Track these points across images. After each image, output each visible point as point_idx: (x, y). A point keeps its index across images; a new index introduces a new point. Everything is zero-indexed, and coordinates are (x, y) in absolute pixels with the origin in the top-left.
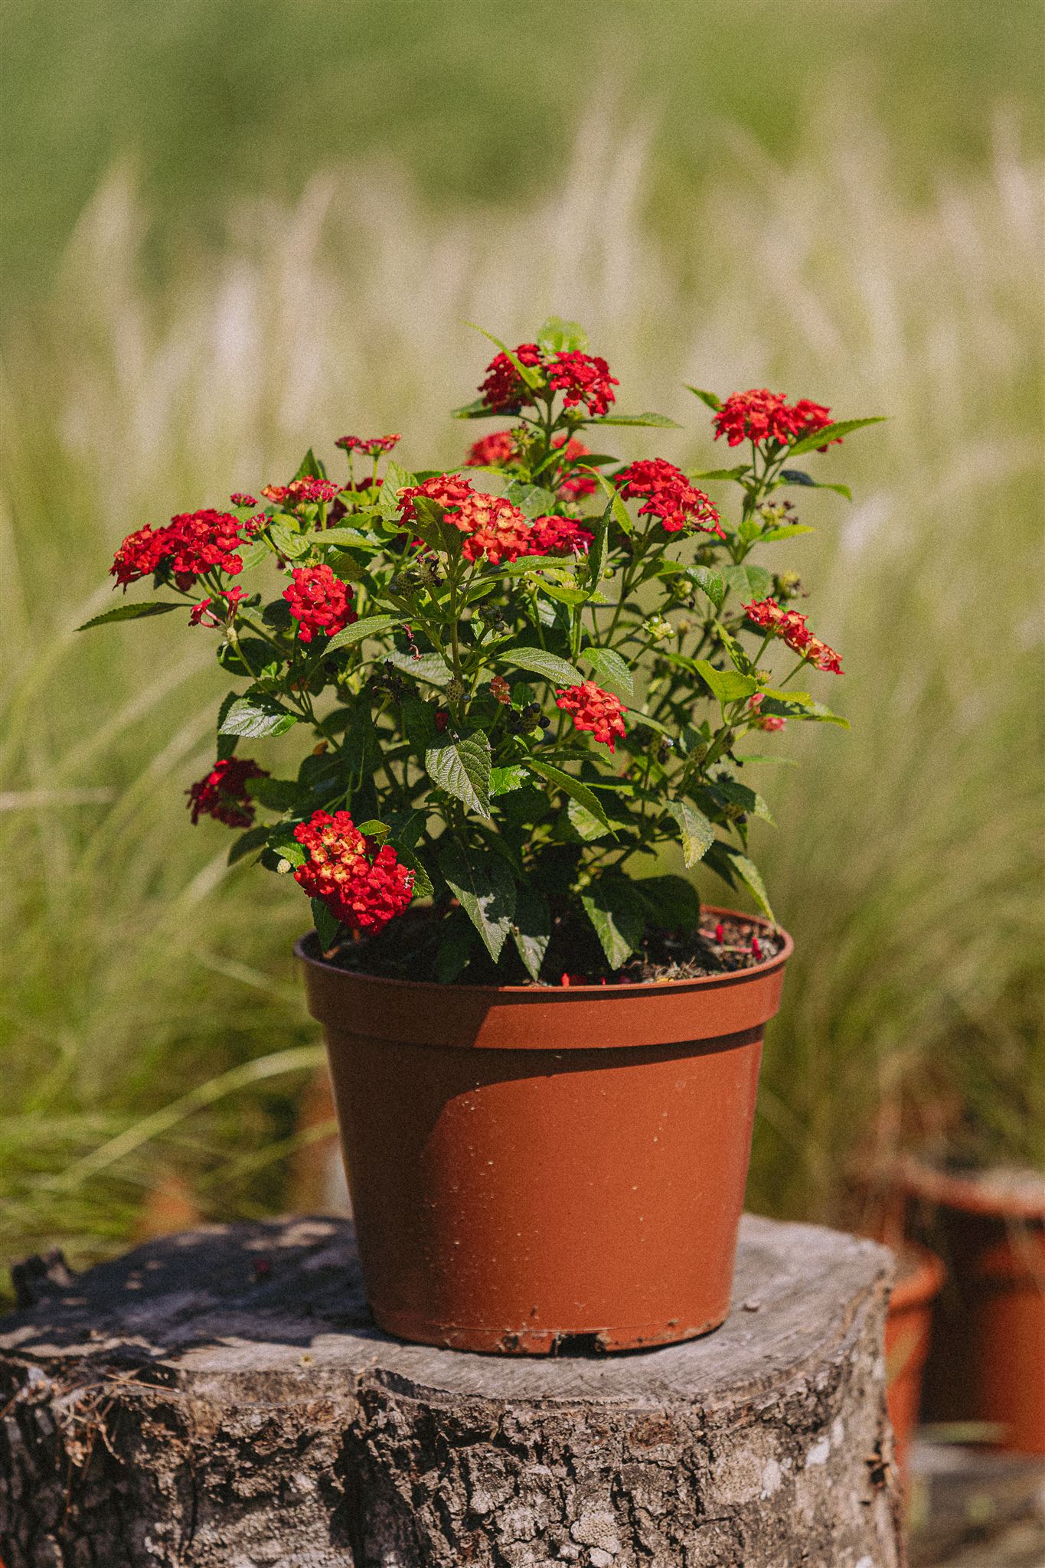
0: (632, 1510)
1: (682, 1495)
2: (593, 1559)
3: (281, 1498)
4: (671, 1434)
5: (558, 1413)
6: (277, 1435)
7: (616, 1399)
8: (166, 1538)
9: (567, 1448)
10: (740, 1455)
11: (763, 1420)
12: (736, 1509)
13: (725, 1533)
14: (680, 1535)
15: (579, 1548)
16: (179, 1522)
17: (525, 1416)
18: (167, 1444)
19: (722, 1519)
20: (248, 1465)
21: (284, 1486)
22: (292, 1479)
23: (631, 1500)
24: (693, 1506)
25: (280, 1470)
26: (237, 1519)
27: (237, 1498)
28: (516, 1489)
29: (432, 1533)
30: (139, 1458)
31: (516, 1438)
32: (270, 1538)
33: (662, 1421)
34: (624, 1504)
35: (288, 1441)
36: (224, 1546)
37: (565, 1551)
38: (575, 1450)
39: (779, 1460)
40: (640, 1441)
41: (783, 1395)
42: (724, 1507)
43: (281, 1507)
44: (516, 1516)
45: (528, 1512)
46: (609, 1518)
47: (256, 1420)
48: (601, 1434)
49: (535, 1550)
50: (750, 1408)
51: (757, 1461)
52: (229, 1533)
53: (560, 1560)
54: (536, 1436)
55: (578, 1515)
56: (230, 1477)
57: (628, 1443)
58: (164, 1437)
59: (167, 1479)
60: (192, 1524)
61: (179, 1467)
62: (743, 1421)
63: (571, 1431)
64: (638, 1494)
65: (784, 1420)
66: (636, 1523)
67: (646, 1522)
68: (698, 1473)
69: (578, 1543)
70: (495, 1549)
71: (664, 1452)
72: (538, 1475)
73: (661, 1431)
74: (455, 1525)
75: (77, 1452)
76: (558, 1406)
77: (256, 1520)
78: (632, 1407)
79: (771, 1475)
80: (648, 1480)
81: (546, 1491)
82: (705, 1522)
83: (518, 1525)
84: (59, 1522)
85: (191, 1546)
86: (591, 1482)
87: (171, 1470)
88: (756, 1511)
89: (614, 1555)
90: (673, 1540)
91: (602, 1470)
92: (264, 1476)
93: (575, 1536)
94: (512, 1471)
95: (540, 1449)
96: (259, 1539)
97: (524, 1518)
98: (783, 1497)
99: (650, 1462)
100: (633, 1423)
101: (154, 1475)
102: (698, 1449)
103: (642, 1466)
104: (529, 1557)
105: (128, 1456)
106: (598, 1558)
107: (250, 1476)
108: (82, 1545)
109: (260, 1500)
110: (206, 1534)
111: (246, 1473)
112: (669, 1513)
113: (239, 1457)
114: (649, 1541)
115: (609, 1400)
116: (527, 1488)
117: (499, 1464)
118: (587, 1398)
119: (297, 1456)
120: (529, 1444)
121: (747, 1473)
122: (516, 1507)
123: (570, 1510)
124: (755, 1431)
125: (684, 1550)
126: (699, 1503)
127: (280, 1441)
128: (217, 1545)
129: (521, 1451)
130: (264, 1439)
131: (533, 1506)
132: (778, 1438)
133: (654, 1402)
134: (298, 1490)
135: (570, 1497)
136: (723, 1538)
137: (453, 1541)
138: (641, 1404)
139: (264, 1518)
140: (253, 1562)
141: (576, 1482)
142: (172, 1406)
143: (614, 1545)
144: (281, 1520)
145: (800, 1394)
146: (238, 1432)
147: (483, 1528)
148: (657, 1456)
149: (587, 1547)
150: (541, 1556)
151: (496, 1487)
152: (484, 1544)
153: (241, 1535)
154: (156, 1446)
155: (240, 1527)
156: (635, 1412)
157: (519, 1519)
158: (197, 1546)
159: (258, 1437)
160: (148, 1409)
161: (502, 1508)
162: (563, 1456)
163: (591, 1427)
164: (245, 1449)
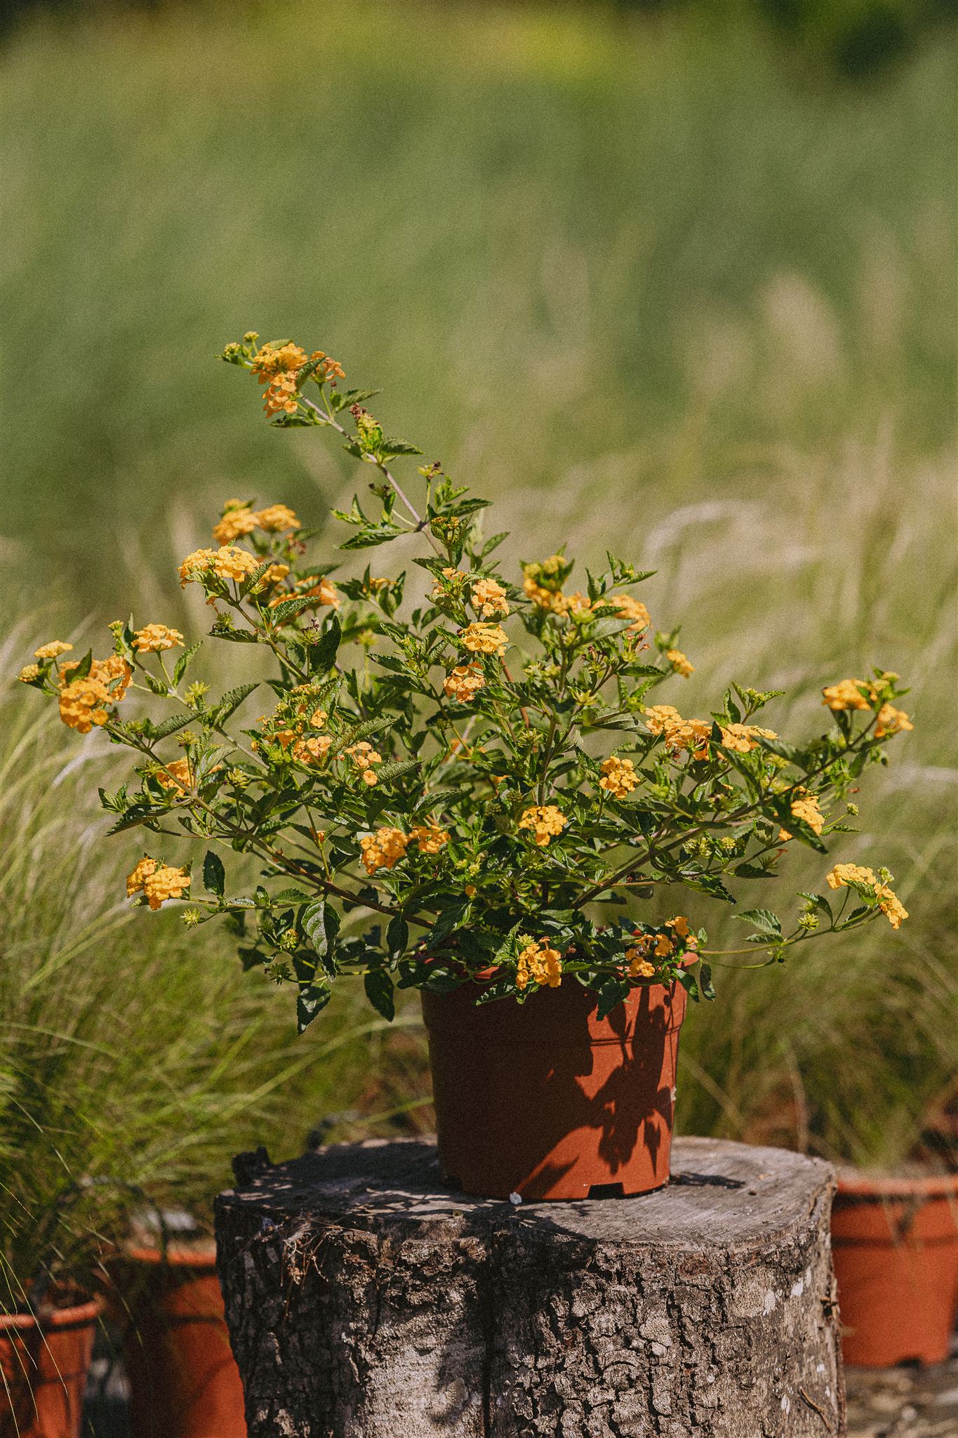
0: (680, 1317)
1: (714, 1309)
2: (653, 1350)
3: (438, 1306)
4: (707, 1268)
5: (633, 1251)
6: (439, 1263)
7: (671, 1243)
8: (357, 1333)
9: (638, 1274)
10: (752, 1285)
11: (766, 1262)
12: (748, 1320)
13: (740, 1336)
14: (710, 1336)
15: (644, 1342)
16: (367, 1322)
17: (611, 1252)
18: (361, 1268)
19: (739, 1327)
20: (418, 1282)
21: (441, 1298)
22: (447, 1293)
23: (680, 1311)
24: (720, 1317)
25: (439, 1287)
26: (408, 1320)
27: (409, 1305)
28: (603, 1302)
29: (544, 1330)
30: (340, 1278)
31: (604, 1266)
32: (429, 1334)
33: (701, 1259)
34: (675, 1313)
35: (446, 1267)
36: (398, 1338)
37: (635, 1343)
38: (644, 1276)
39: (775, 1291)
40: (687, 1272)
41: (779, 1247)
42: (740, 1319)
43: (437, 1313)
44: (603, 1320)
45: (611, 1317)
46: (665, 1322)
47: (425, 1252)
48: (661, 1266)
49: (615, 1342)
50: (758, 1254)
51: (761, 1290)
52: (402, 1329)
53: (632, 1349)
54: (617, 1266)
55: (644, 1320)
56: (405, 1290)
57: (679, 1273)
58: (359, 1263)
59: (360, 1292)
60: (375, 1323)
61: (368, 1284)
62: (753, 1262)
63: (641, 1263)
64: (684, 1306)
65: (780, 1262)
66: (682, 1326)
67: (690, 1327)
68: (724, 1295)
69: (644, 1339)
70: (587, 1342)
71: (701, 1279)
72: (619, 1292)
73: (701, 1265)
74: (560, 1325)
75: (296, 1274)
76: (632, 1246)
77: (420, 1321)
78: (681, 1249)
79: (770, 1300)
80: (692, 1298)
81: (623, 1303)
82: (728, 1328)
83: (604, 1325)
84: (279, 1323)
85: (374, 1338)
86: (653, 1298)
87: (363, 1287)
88: (760, 1323)
89: (668, 1348)
90: (707, 1339)
91: (662, 1290)
92: (428, 1291)
93: (642, 1334)
94: (602, 1289)
95: (620, 1275)
96: (422, 1334)
97: (608, 1321)
98: (776, 1316)
99: (693, 1286)
100: (682, 1259)
101: (351, 1290)
102: (725, 1279)
103: (688, 1288)
104: (611, 1347)
105: (333, 1277)
106: (657, 1349)
107: (419, 1291)
108: (294, 1339)
109: (424, 1307)
110: (386, 1330)
111: (415, 1288)
112: (704, 1321)
113: (412, 1277)
114: (691, 1339)
115: (666, 1243)
116: (611, 1300)
117: (592, 1283)
118: (652, 1242)
119: (452, 1277)
120: (613, 1270)
121: (755, 1296)
122: (603, 1313)
123: (639, 1316)
124: (760, 1270)
125: (713, 1346)
126: (724, 1315)
127: (441, 1267)
128: (392, 1337)
129: (607, 1275)
130: (429, 1265)
131: (614, 1313)
132: (775, 1275)
133: (695, 1246)
134: (451, 1301)
135: (640, 1307)
136: (739, 1339)
137: (558, 1335)
138: (687, 1247)
139: (425, 1320)
140: (417, 1350)
141: (643, 1297)
142: (366, 1242)
143: (667, 1340)
144: (438, 1322)
145: (790, 1246)
146: (413, 1260)
147: (580, 1327)
148: (698, 1282)
149: (650, 1341)
150: (619, 1347)
151: (590, 1300)
152: (580, 1338)
153: (410, 1331)
154: (352, 1270)
155: (409, 1325)
156: (684, 1252)
157: (604, 1321)
158: (379, 1338)
159: (426, 1263)
160: (348, 1245)
161: (593, 1314)
162: (635, 1280)
163: (655, 1261)
164: (416, 1270)
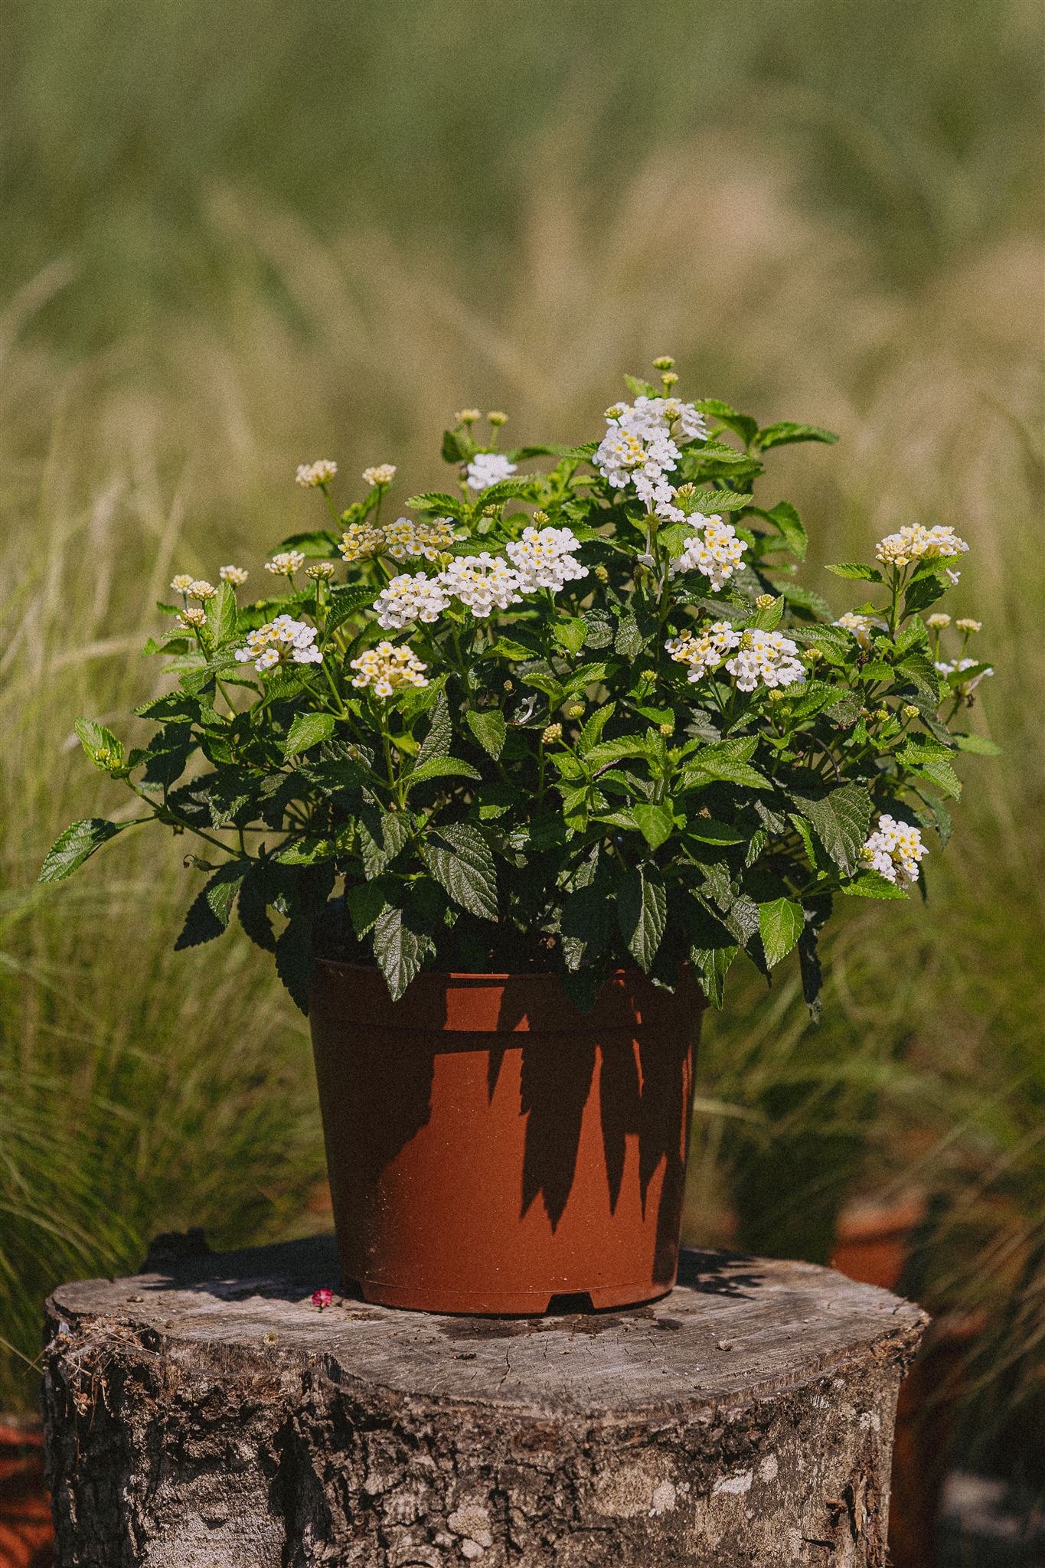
0: (507, 1509)
1: (558, 1501)
2: (464, 1550)
3: (227, 1462)
4: (555, 1443)
5: (449, 1410)
6: (222, 1404)
7: (509, 1403)
8: (135, 1489)
9: (454, 1443)
10: (629, 1474)
11: (657, 1441)
12: (617, 1521)
13: (601, 1543)
14: (552, 1537)
15: (454, 1537)
16: (147, 1476)
17: (418, 1410)
18: (141, 1401)
19: (599, 1529)
20: (197, 1428)
21: (230, 1452)
22: (235, 1445)
23: (507, 1499)
24: (569, 1512)
25: (226, 1437)
26: (191, 1479)
27: (190, 1459)
28: (404, 1476)
29: (333, 1508)
30: (124, 1412)
31: (409, 1428)
32: (220, 1500)
33: (548, 1430)
34: (501, 1502)
35: (232, 1409)
36: (179, 1502)
37: (439, 1539)
38: (460, 1446)
39: (675, 1482)
40: (524, 1446)
41: (683, 1423)
42: (604, 1518)
43: (228, 1472)
44: (401, 1501)
45: (412, 1499)
46: (484, 1513)
47: (204, 1386)
48: (487, 1433)
49: (414, 1535)
50: (644, 1429)
51: (648, 1480)
52: (184, 1491)
53: (435, 1546)
54: (428, 1429)
55: (455, 1507)
56: (182, 1437)
57: (512, 1446)
58: (140, 1395)
59: (140, 1434)
60: (155, 1478)
61: (149, 1424)
62: (635, 1440)
63: (458, 1428)
64: (514, 1494)
65: (682, 1445)
66: (510, 1521)
67: (520, 1522)
68: (577, 1483)
69: (453, 1533)
70: (379, 1530)
71: (544, 1459)
72: (422, 1465)
73: (537, 1438)
74: (352, 1503)
75: (82, 1402)
76: (454, 1403)
77: (207, 1481)
78: (525, 1413)
79: (665, 1497)
80: (525, 1483)
81: (431, 1482)
82: (580, 1529)
83: (401, 1510)
84: (73, 1469)
85: (154, 1499)
86: (470, 1477)
87: (144, 1427)
88: (641, 1527)
89: (485, 1548)
90: (545, 1542)
91: (482, 1468)
92: (213, 1440)
93: (451, 1526)
94: (402, 1458)
95: (429, 1441)
96: (210, 1499)
97: (407, 1504)
98: (678, 1518)
99: (529, 1466)
100: (519, 1428)
101: (131, 1429)
102: (579, 1462)
103: (520, 1469)
104: (408, 1540)
105: (117, 1411)
106: (469, 1549)
107: (200, 1439)
108: (89, 1491)
109: (207, 1463)
110: (166, 1490)
111: (197, 1437)
112: (545, 1516)
113: (190, 1419)
114: (520, 1540)
115: (502, 1404)
116: (412, 1476)
117: (392, 1451)
118: (482, 1400)
119: (241, 1425)
120: (419, 1435)
121: (635, 1490)
122: (402, 1493)
123: (449, 1501)
124: (648, 1452)
125: (554, 1553)
126: (576, 1511)
127: (225, 1409)
128: (172, 1499)
129: (411, 1440)
130: (211, 1405)
131: (416, 1493)
132: (675, 1462)
133: (548, 1412)
134: (241, 1457)
135: (451, 1489)
136: (597, 1546)
137: (350, 1519)
138: (535, 1412)
139: (214, 1480)
140: (204, 1520)
141: (458, 1476)
142: (147, 1367)
143: (486, 1538)
144: (228, 1483)
145: (702, 1423)
146: (189, 1396)
147: (374, 1509)
148: (538, 1461)
149: (461, 1537)
150: (418, 1541)
151: (388, 1472)
152: (372, 1524)
153: (194, 1493)
154: (136, 1404)
155: (193, 1486)
156: (523, 1419)
157: (404, 1504)
158: (159, 1500)
159: (205, 1402)
160: (129, 1367)
161: (390, 1492)
162: (450, 1451)
163: (479, 1427)
164: (194, 1410)
